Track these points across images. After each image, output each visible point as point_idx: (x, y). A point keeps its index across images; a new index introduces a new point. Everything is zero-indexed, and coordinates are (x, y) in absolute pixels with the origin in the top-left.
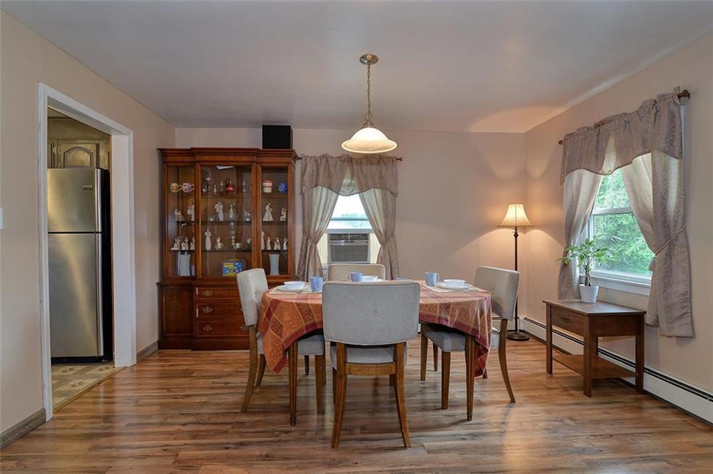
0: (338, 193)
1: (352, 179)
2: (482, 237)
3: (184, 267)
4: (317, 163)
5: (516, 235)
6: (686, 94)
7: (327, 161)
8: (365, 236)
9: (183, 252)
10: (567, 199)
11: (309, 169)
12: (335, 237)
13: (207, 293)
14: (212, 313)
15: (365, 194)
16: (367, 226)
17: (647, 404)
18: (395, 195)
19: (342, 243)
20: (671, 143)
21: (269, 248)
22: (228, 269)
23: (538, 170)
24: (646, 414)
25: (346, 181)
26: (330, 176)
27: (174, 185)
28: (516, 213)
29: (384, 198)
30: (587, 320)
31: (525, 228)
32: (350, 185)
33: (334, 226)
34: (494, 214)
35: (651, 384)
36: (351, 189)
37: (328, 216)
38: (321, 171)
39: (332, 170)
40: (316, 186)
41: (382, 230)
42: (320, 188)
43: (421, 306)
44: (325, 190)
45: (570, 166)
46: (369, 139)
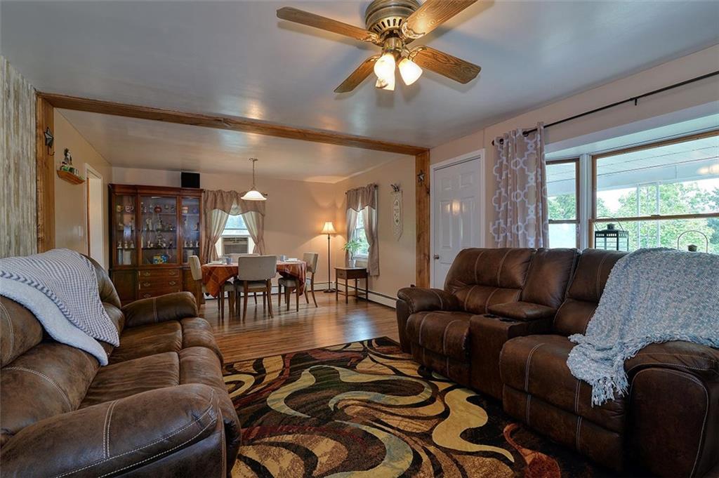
0: (229, 213)
1: (238, 204)
2: (313, 240)
3: (126, 259)
4: (215, 194)
5: (329, 238)
6: (376, 186)
7: (222, 194)
8: (246, 239)
9: (127, 250)
10: (348, 220)
11: (210, 199)
12: (226, 239)
13: (147, 274)
14: (150, 287)
15: (245, 214)
16: (246, 233)
17: (369, 305)
18: (263, 215)
19: (231, 243)
20: (372, 204)
21: (186, 246)
22: (156, 260)
23: (339, 205)
24: (369, 308)
25: (234, 206)
26: (223, 202)
27: (119, 207)
28: (329, 227)
29: (257, 217)
30: (346, 272)
31: (335, 235)
32: (236, 208)
33: (226, 233)
34: (318, 227)
35: (371, 297)
36: (237, 211)
37: (222, 226)
38: (218, 200)
39: (225, 199)
40: (215, 208)
41: (256, 236)
42: (217, 210)
43: (278, 266)
44: (220, 211)
45: (349, 206)
46: (253, 195)
